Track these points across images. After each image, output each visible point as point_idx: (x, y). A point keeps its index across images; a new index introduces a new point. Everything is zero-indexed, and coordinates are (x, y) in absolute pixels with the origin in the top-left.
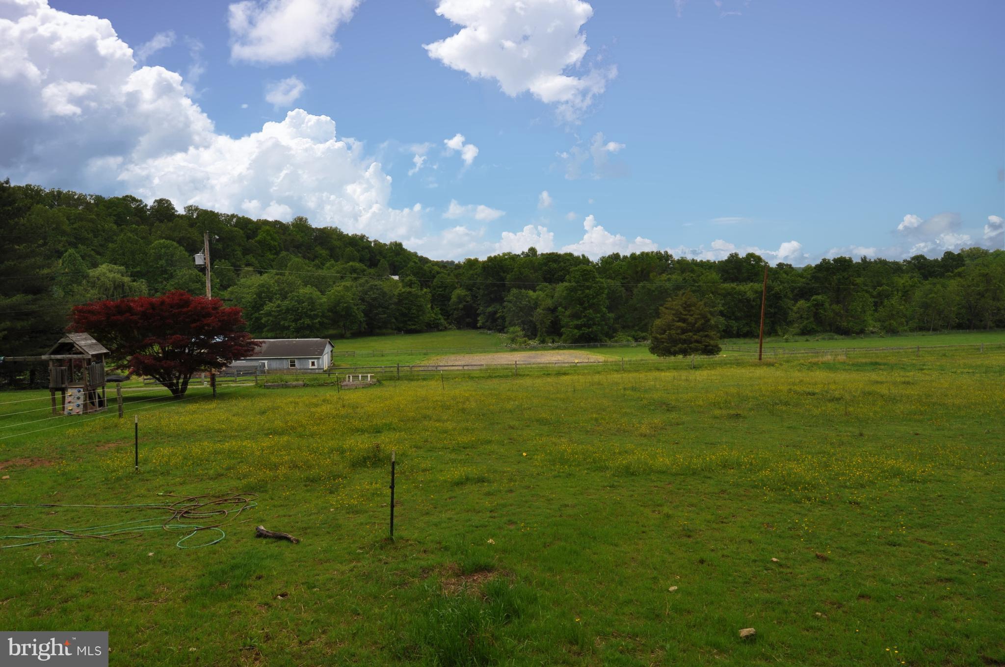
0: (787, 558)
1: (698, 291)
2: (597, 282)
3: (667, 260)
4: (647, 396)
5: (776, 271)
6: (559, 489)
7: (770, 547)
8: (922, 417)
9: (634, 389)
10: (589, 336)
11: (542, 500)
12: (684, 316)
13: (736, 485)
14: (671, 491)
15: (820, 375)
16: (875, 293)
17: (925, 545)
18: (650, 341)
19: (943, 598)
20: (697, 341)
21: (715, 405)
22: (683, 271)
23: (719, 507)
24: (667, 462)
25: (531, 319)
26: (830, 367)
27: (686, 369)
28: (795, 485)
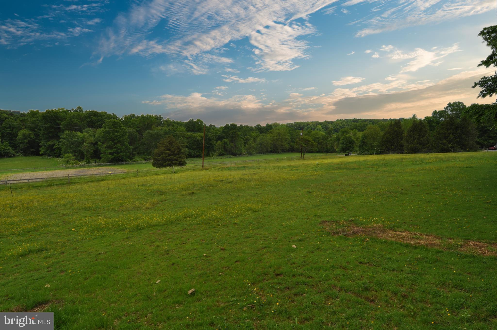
0: (209, 253)
1: (176, 136)
2: (123, 129)
3: (161, 120)
4: (150, 188)
5: (209, 128)
6: (96, 246)
7: (203, 250)
8: (259, 186)
9: (143, 185)
10: (118, 158)
11: (85, 254)
12: (169, 148)
13: (190, 225)
14: (160, 234)
15: (226, 173)
16: (245, 139)
17: (258, 235)
18: (153, 160)
19: (263, 255)
20: (176, 160)
21: (183, 189)
22: (169, 125)
23: (182, 237)
24: (159, 220)
25: (80, 149)
26: (229, 169)
27: (171, 173)
28: (214, 220)
